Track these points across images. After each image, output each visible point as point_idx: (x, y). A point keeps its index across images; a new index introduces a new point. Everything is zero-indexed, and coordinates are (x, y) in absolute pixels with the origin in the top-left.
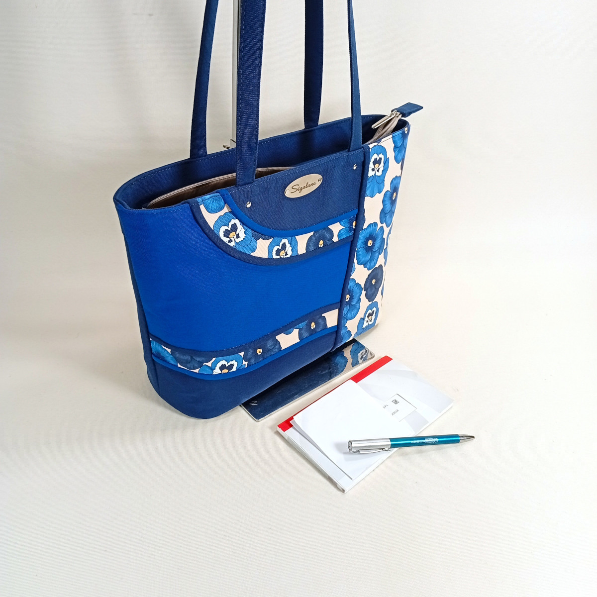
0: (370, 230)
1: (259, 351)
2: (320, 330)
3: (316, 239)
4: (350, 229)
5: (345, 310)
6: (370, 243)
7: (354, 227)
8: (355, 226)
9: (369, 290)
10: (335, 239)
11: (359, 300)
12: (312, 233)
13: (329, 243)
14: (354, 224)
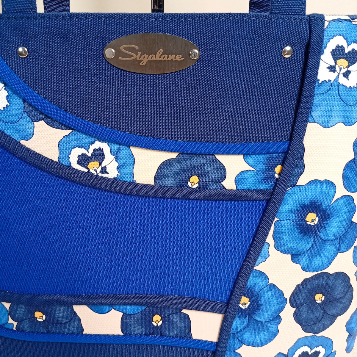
0: (313, 192)
1: (40, 316)
2: (172, 334)
3: (182, 169)
4: (268, 175)
5: (237, 324)
6: (312, 219)
7: (276, 176)
8: (279, 174)
9: (304, 309)
10: (229, 184)
11: (277, 319)
12: (174, 155)
13: (213, 186)
14: (278, 169)
